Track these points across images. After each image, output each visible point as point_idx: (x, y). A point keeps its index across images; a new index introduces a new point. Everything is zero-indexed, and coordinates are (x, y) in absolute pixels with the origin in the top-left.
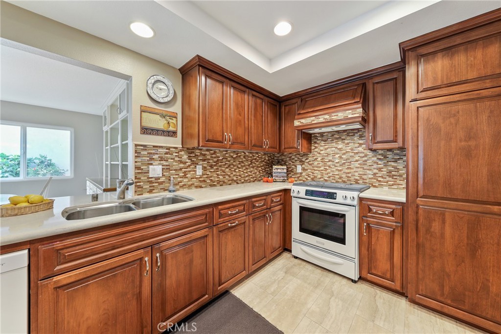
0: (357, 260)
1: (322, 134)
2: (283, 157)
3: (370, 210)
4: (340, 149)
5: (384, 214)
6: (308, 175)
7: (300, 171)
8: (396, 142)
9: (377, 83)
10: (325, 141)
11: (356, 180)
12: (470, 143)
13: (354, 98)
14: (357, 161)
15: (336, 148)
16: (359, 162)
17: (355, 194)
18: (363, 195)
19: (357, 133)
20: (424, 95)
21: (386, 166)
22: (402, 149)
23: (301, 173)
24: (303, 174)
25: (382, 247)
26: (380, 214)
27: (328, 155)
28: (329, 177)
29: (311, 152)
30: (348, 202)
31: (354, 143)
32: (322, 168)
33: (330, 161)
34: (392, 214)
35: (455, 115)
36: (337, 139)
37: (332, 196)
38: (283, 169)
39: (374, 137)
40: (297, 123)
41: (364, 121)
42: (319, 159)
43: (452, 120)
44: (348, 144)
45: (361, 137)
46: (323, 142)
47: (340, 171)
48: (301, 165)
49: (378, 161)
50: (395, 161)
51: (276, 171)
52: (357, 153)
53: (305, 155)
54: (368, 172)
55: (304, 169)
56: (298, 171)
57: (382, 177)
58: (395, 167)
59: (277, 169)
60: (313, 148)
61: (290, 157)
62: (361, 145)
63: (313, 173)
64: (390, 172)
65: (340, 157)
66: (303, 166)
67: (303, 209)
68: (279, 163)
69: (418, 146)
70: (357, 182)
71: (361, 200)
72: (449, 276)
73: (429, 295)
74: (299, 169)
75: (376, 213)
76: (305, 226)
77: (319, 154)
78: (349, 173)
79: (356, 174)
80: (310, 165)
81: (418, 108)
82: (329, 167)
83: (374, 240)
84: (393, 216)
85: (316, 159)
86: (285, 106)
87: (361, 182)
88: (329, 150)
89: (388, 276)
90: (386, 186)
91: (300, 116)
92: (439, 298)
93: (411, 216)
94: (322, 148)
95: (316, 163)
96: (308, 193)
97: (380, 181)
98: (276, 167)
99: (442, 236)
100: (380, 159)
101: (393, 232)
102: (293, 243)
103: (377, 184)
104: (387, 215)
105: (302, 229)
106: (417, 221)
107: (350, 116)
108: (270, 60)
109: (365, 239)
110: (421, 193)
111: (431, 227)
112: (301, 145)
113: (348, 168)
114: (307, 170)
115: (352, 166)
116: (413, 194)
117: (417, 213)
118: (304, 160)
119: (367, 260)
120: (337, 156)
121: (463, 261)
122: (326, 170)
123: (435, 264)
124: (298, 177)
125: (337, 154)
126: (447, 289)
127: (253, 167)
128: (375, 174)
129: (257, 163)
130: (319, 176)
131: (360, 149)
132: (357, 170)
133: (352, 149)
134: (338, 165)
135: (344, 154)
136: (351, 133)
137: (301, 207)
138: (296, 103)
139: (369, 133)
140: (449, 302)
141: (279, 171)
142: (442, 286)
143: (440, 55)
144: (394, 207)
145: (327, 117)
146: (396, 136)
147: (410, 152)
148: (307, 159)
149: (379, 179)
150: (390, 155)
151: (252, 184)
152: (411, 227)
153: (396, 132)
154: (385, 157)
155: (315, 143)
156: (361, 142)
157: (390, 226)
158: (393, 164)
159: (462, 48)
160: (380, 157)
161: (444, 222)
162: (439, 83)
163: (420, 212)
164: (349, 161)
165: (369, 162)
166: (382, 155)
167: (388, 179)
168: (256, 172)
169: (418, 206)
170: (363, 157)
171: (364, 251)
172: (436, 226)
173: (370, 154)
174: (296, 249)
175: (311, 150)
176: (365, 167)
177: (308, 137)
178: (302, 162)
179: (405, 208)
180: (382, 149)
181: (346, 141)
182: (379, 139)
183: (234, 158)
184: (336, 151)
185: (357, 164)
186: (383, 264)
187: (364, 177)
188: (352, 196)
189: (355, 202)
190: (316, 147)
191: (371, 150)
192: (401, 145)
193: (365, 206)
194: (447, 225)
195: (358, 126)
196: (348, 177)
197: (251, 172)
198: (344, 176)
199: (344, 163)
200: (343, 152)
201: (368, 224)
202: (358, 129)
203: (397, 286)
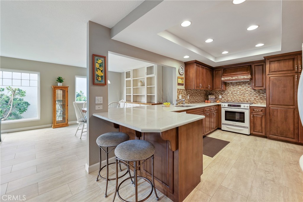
0: (249, 128)
1: (231, 83)
2: (212, 92)
3: (254, 110)
4: (240, 89)
5: (259, 111)
6: (225, 100)
7: (221, 98)
8: (263, 87)
9: (256, 66)
10: (233, 85)
11: (247, 101)
12: (285, 89)
13: (247, 71)
14: (247, 93)
15: (238, 88)
16: (248, 94)
17: (248, 105)
18: (251, 105)
19: (247, 82)
20: (271, 73)
21: (259, 95)
22: (265, 89)
23: (221, 99)
24: (223, 99)
25: (258, 122)
26: (257, 111)
27: (234, 91)
28: (235, 100)
29: (226, 90)
30: (246, 108)
31: (246, 86)
32: (232, 96)
33: (235, 93)
34: (262, 111)
35: (280, 80)
36: (238, 84)
37: (239, 106)
38: (213, 97)
39: (255, 85)
40: (223, 79)
41: (251, 79)
42: (230, 93)
43: (280, 82)
44: (243, 87)
45: (249, 84)
46: (232, 86)
47: (240, 97)
48: (221, 95)
49: (256, 94)
50: (263, 94)
51: (210, 98)
52: (247, 90)
53: (223, 91)
54: (252, 98)
55: (223, 97)
56: (220, 98)
57: (258, 100)
58: (263, 96)
59: (211, 97)
60: (227, 88)
61: (216, 92)
62: (249, 87)
63: (227, 99)
64: (261, 97)
65: (240, 92)
66: (222, 96)
67: (226, 112)
68: (211, 94)
69: (270, 89)
70: (247, 102)
71: (250, 107)
72: (279, 128)
73: (274, 134)
74: (220, 97)
75: (256, 111)
76: (227, 118)
77: (230, 90)
78: (244, 98)
79: (247, 99)
80: (226, 95)
81: (270, 77)
82: (235, 96)
83: (255, 120)
84: (262, 112)
85: (229, 93)
86: (215, 71)
87: (249, 102)
88: (235, 89)
89: (260, 131)
90: (259, 103)
91: (224, 76)
92: (277, 135)
93: (268, 111)
94: (231, 88)
95: (229, 94)
96: (229, 105)
97: (257, 101)
98: (210, 96)
99: (277, 116)
100: (257, 93)
101: (262, 117)
102: (222, 125)
103: (256, 102)
104: (260, 111)
105: (226, 119)
106: (270, 112)
107: (246, 78)
108: (216, 58)
109: (252, 120)
110: (271, 104)
111: (274, 114)
112: (223, 87)
113: (243, 96)
114: (224, 97)
115: (245, 96)
116: (268, 104)
117: (270, 110)
118: (222, 93)
119: (253, 127)
120: (238, 91)
121: (283, 123)
122: (233, 97)
123: (275, 125)
124: (220, 101)
125: (239, 90)
126: (279, 132)
127: (201, 96)
128: (255, 99)
129: (202, 94)
130: (230, 100)
131: (249, 89)
132: (248, 97)
133: (245, 89)
134: (239, 95)
135: (242, 91)
136: (244, 83)
137: (225, 111)
138: (220, 70)
139: (253, 83)
140: (279, 135)
141: (211, 98)
142: (277, 131)
143: (276, 62)
144: (262, 108)
145: (236, 77)
146: (263, 85)
147: (267, 91)
148: (224, 93)
149: (257, 100)
150: (261, 91)
151: (201, 103)
152: (268, 114)
153: (263, 84)
154: (259, 92)
155: (228, 86)
156: (249, 86)
157: (261, 115)
158: (262, 95)
159: (282, 61)
160: (257, 92)
161: (278, 112)
162: (276, 71)
163: (271, 109)
164: (244, 93)
165: (253, 94)
166: (258, 91)
167: (260, 100)
168: (202, 98)
169: (270, 108)
170: (250, 92)
171: (252, 124)
172: (275, 113)
173: (253, 91)
174: (224, 127)
175: (226, 89)
176: (251, 96)
177: (225, 84)
178: (222, 94)
179: (266, 109)
180: (258, 89)
181: (243, 86)
182: (256, 86)
183: (196, 93)
184: (238, 89)
185: (247, 95)
186: (258, 128)
187: (250, 100)
188: (247, 106)
189: (248, 108)
190: (229, 88)
191: (254, 90)
192: (265, 88)
193: (252, 109)
194: (279, 113)
195: (248, 80)
196: (244, 100)
197: (200, 98)
198: (242, 99)
199: (242, 94)
200: (241, 90)
201: (253, 115)
202: (248, 82)
203: (263, 134)
